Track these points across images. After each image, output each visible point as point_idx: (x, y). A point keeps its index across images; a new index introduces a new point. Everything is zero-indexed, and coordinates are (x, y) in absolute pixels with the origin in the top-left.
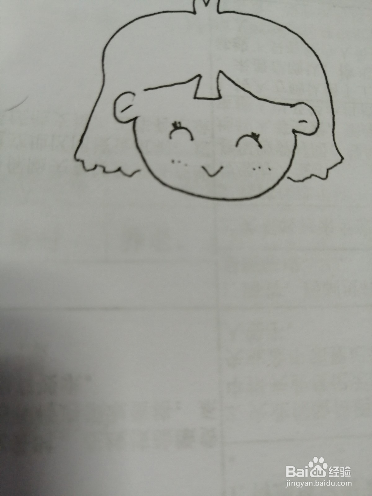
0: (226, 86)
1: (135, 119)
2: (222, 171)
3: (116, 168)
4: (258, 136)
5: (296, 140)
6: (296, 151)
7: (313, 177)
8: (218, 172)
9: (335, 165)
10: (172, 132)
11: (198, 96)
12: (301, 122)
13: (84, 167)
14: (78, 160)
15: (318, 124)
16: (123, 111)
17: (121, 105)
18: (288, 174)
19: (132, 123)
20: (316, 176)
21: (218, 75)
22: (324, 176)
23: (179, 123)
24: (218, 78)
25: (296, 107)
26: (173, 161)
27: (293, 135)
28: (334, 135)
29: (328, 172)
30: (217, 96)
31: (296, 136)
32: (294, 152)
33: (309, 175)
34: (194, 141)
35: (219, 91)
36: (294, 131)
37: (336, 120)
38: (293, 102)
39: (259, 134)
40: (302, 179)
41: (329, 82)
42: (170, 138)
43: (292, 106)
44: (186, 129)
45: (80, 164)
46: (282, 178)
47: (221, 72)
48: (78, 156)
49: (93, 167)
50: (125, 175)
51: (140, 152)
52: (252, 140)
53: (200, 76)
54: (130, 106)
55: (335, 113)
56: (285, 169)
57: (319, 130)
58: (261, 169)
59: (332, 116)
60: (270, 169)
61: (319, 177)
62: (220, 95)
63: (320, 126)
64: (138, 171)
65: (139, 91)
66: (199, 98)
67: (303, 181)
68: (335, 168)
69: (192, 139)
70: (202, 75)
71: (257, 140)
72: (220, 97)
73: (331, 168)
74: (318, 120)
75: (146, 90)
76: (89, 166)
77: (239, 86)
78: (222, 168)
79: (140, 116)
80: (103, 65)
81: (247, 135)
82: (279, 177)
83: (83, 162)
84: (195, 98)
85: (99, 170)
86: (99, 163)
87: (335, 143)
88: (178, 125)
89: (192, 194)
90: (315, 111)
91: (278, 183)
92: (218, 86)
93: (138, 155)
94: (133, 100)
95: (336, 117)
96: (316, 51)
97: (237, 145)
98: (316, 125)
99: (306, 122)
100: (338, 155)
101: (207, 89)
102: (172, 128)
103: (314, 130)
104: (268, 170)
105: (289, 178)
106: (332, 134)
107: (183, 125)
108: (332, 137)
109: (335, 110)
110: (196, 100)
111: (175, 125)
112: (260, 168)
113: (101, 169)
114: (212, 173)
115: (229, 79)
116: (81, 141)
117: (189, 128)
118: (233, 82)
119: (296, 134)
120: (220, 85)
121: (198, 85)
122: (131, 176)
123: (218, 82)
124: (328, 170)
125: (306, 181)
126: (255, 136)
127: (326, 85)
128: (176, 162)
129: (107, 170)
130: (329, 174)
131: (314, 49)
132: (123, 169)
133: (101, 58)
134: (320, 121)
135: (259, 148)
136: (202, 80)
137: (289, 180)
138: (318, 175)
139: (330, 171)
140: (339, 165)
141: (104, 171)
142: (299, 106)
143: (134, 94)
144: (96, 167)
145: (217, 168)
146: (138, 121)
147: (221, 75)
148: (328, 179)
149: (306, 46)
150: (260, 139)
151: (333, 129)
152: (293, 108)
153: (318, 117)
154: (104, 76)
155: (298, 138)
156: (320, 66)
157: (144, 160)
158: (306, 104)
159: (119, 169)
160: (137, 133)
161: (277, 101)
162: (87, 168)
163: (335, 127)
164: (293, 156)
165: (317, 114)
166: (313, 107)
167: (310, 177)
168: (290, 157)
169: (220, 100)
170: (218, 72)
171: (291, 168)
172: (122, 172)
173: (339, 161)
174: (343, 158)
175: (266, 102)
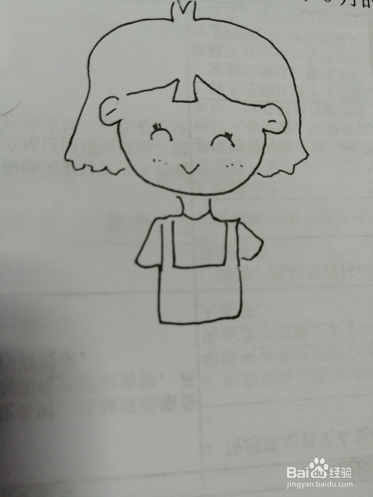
1: (120, 121)
2: (199, 168)
3: (103, 168)
4: (232, 135)
5: (265, 139)
6: (265, 149)
7: (281, 173)
8: (195, 169)
9: (301, 161)
10: (153, 133)
11: (176, 99)
12: (270, 121)
13: (74, 167)
14: (68, 161)
15: (286, 123)
16: (107, 115)
17: (106, 108)
18: (258, 171)
19: (116, 125)
20: (284, 171)
21: (195, 79)
22: (291, 172)
23: (160, 125)
24: (194, 82)
25: (266, 107)
26: (154, 160)
27: (263, 134)
28: (300, 134)
29: (294, 168)
30: (194, 99)
31: (265, 135)
32: (263, 150)
33: (277, 171)
34: (173, 141)
35: (195, 94)
36: (264, 131)
37: (302, 120)
38: (263, 104)
39: (232, 133)
40: (270, 174)
41: (296, 84)
42: (152, 139)
43: (262, 107)
44: (165, 130)
45: (70, 164)
46: (253, 174)
47: (197, 76)
48: (68, 157)
49: (82, 166)
50: (111, 173)
51: (124, 152)
52: (225, 139)
53: (178, 80)
54: (114, 110)
55: (302, 113)
56: (256, 166)
57: (286, 129)
58: (234, 166)
59: (299, 115)
60: (241, 166)
61: (286, 173)
62: (196, 98)
63: (288, 125)
64: (123, 169)
65: (122, 95)
66: (177, 102)
67: (271, 176)
68: (301, 163)
69: (171, 140)
70: (180, 79)
71: (230, 139)
72: (196, 100)
73: (298, 164)
74: (286, 120)
75: (128, 94)
76: (78, 165)
77: (214, 90)
78: (198, 165)
79: (123, 119)
80: (88, 72)
81: (221, 135)
82: (250, 173)
83: (72, 162)
84: (174, 101)
85: (88, 169)
86: (87, 163)
87: (301, 141)
88: (158, 127)
89: (172, 190)
90: (284, 111)
91: (249, 178)
92: (194, 90)
93: (123, 155)
94: (117, 104)
95: (302, 117)
96: (284, 55)
97: (212, 144)
98: (284, 125)
99: (275, 121)
100: (304, 152)
101: (185, 93)
102: (153, 130)
103: (282, 129)
104: (240, 166)
105: (259, 174)
106: (298, 132)
107: (163, 127)
108: (299, 135)
110: (175, 103)
111: (155, 126)
112: (232, 165)
113: (90, 168)
114: (189, 171)
115: (205, 83)
116: (70, 143)
117: (168, 130)
118: (208, 85)
119: (266, 133)
120: (196, 88)
121: (176, 89)
122: (116, 174)
123: (194, 86)
124: (294, 165)
125: (274, 176)
126: (228, 136)
127: (294, 87)
128: (157, 161)
129: (94, 169)
130: (295, 170)
132: (108, 168)
133: (86, 65)
134: (288, 121)
135: (232, 146)
136: (180, 84)
137: (259, 175)
138: (285, 171)
139: (296, 166)
140: (304, 161)
141: (92, 170)
142: (268, 106)
143: (118, 99)
144: (84, 166)
145: (194, 166)
146: (121, 123)
147: (197, 78)
148: (294, 174)
149: (276, 50)
150: (233, 139)
151: (300, 128)
152: (263, 109)
153: (286, 116)
154: (90, 81)
155: (267, 137)
156: (288, 69)
157: (128, 160)
158: (275, 105)
159: (106, 168)
160: (121, 134)
161: (248, 103)
162: (77, 167)
163: (302, 126)
164: (263, 153)
165: (285, 114)
166: (281, 107)
167: (278, 173)
168: (260, 154)
169: (196, 103)
170: (194, 76)
171: (261, 164)
172: (108, 171)
173: (305, 157)
174: (308, 155)
175: (239, 104)
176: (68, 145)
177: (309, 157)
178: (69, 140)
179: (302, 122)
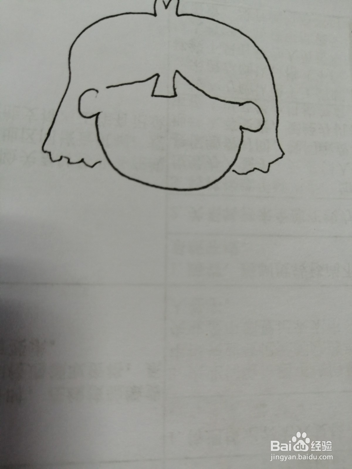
0: (181, 84)
1: (99, 113)
3: (80, 160)
5: (242, 136)
6: (242, 146)
7: (256, 170)
9: (277, 160)
11: (155, 94)
13: (51, 158)
14: (45, 152)
15: (264, 121)
17: (85, 101)
18: (233, 168)
19: (95, 118)
20: (259, 169)
21: (175, 75)
22: (266, 170)
24: (174, 77)
25: (244, 105)
27: (240, 132)
28: (277, 132)
29: (269, 166)
30: (173, 94)
31: (242, 132)
32: (240, 147)
33: (252, 169)
35: (175, 89)
36: (241, 128)
37: (279, 118)
38: (241, 101)
40: (245, 172)
43: (241, 104)
45: (47, 155)
46: (228, 170)
47: (177, 71)
48: (45, 148)
49: (59, 158)
50: (87, 165)
51: (101, 145)
53: (158, 75)
55: (279, 112)
56: (231, 163)
57: (264, 127)
59: (276, 114)
61: (261, 171)
62: (175, 93)
63: (265, 123)
64: (99, 162)
65: (101, 87)
66: (156, 96)
67: (246, 174)
68: (277, 162)
70: (160, 74)
72: (175, 95)
73: (273, 162)
74: (264, 118)
75: (108, 87)
76: (55, 157)
77: (193, 85)
79: (102, 112)
80: (69, 63)
82: (225, 170)
83: (50, 153)
84: (153, 95)
85: (64, 160)
86: (64, 155)
87: (278, 140)
89: (147, 184)
90: (262, 110)
91: (224, 175)
92: (174, 85)
93: (100, 147)
94: (96, 97)
95: (279, 116)
96: (265, 54)
98: (261, 123)
99: (252, 120)
100: (280, 150)
101: (164, 88)
103: (259, 127)
105: (234, 171)
106: (275, 131)
108: (275, 134)
109: (279, 109)
110: (154, 97)
113: (67, 160)
115: (185, 78)
116: (49, 134)
118: (188, 81)
119: (243, 130)
120: (176, 84)
121: (156, 83)
122: (92, 167)
123: (174, 81)
124: (269, 164)
125: (249, 174)
127: (272, 86)
129: (71, 161)
130: (270, 168)
131: (263, 52)
132: (85, 160)
134: (265, 119)
136: (160, 79)
138: (260, 169)
139: (271, 165)
140: (280, 160)
141: (69, 162)
142: (247, 104)
143: (97, 91)
144: (61, 157)
146: (100, 116)
147: (177, 74)
148: (269, 172)
149: (256, 49)
151: (277, 127)
152: (241, 107)
153: (264, 115)
154: (70, 73)
155: (244, 134)
156: (268, 68)
157: (105, 153)
158: (253, 103)
159: (82, 161)
160: (99, 127)
161: (227, 100)
162: (54, 159)
163: (279, 125)
164: (239, 150)
165: (263, 112)
166: (259, 106)
167: (253, 170)
168: (237, 152)
169: (176, 98)
170: (174, 71)
171: (237, 162)
172: (85, 163)
173: (280, 156)
174: (283, 154)
175: (217, 101)
176: (46, 136)
177: (284, 156)
178: (47, 131)
179: (280, 122)
